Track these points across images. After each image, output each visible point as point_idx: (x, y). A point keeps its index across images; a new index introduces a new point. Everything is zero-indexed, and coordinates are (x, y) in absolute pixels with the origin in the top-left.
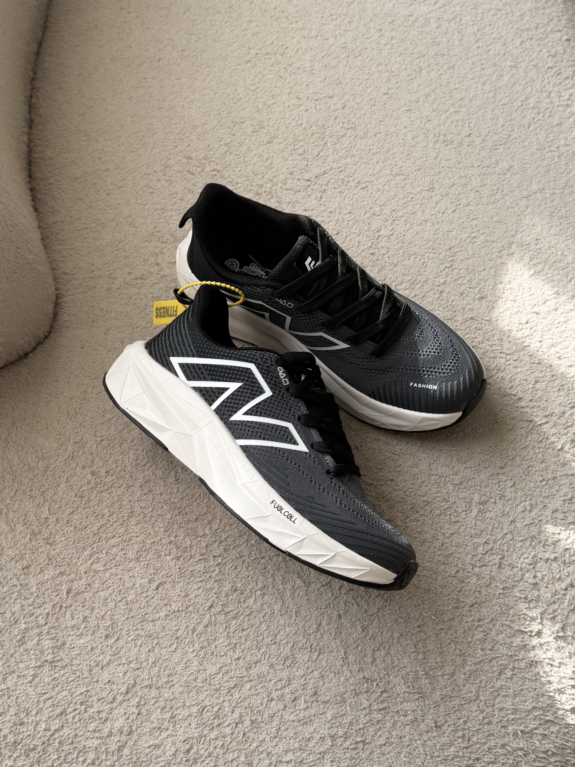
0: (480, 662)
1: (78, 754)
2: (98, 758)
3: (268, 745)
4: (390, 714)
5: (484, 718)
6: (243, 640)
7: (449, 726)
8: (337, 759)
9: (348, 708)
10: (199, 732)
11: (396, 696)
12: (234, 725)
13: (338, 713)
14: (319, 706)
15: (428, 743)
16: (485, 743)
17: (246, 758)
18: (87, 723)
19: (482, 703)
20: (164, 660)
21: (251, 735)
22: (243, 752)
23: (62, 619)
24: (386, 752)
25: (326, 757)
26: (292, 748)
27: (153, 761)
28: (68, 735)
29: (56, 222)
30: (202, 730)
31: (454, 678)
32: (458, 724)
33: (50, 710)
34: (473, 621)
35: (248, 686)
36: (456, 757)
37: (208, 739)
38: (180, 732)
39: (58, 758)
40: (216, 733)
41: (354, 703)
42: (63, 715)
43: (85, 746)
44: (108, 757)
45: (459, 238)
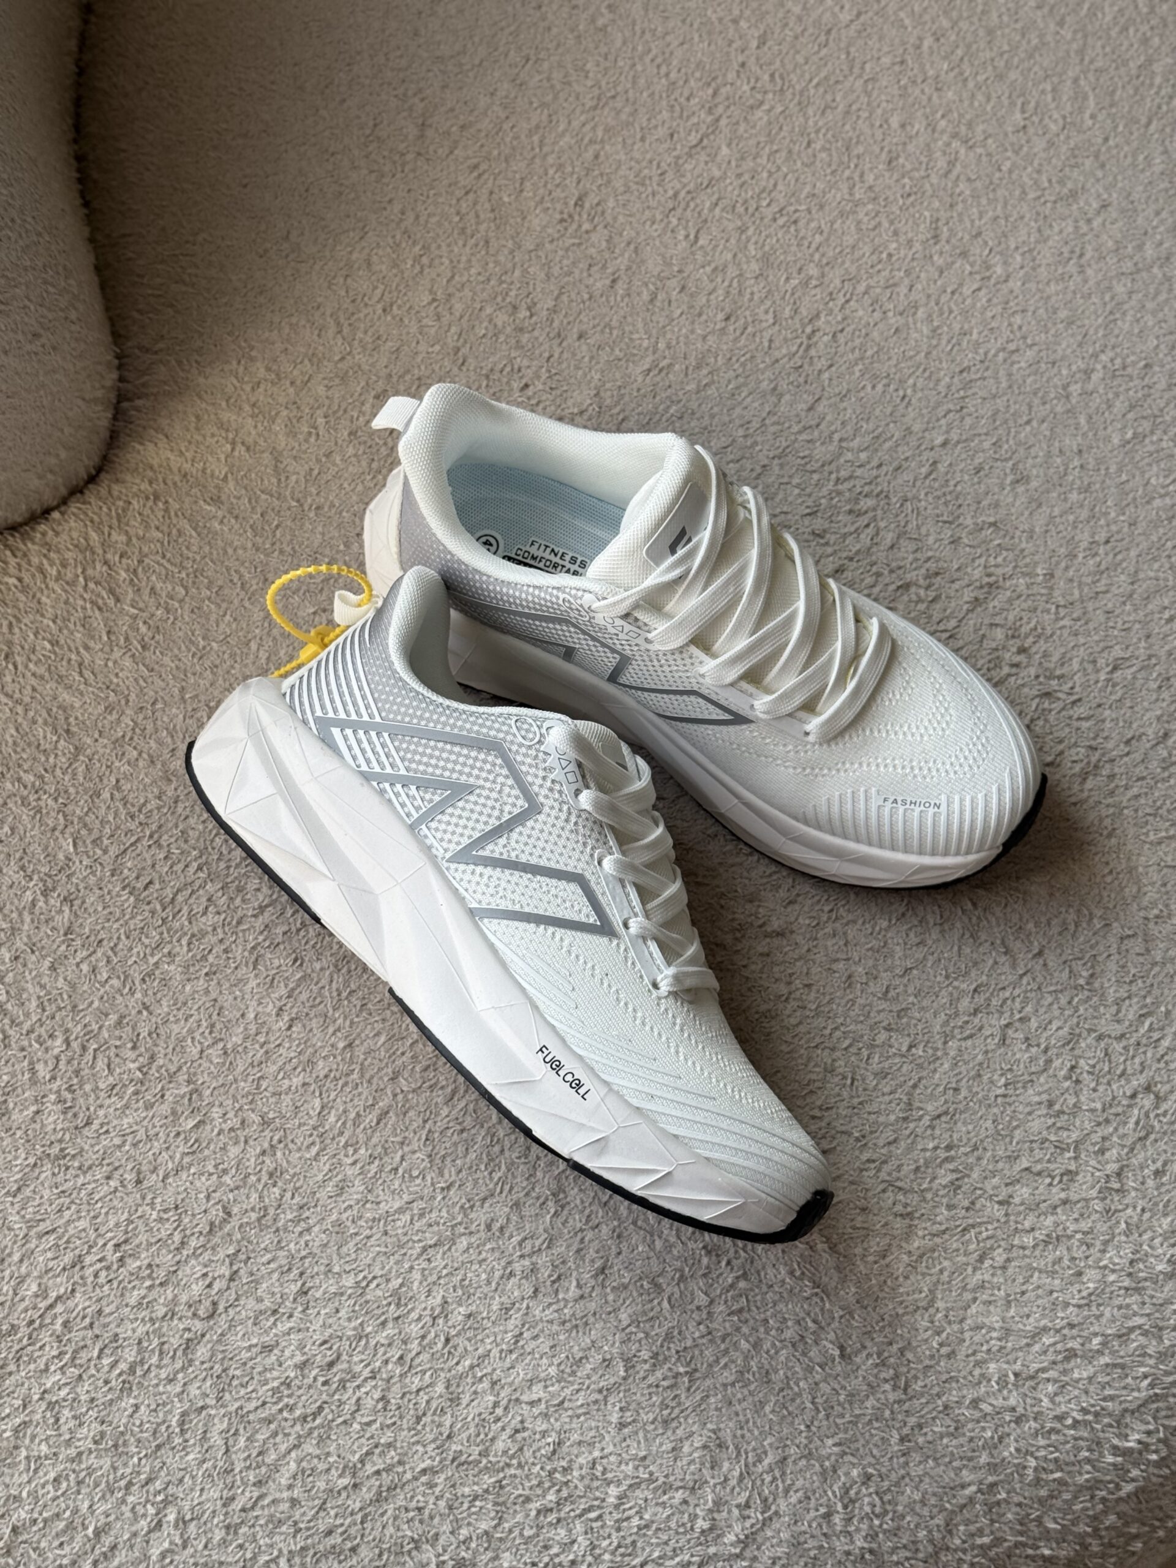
0: (944, 1232)
1: (101, 1350)
2: (142, 1363)
3: (495, 1365)
4: (752, 1322)
5: (941, 1345)
6: (461, 1149)
7: (869, 1356)
8: (633, 1406)
9: (665, 1304)
10: (355, 1329)
11: (764, 1288)
12: (428, 1319)
13: (645, 1313)
14: (606, 1295)
15: (825, 1388)
16: (939, 1396)
17: (447, 1388)
18: (124, 1288)
19: (940, 1315)
20: (295, 1174)
21: (461, 1342)
22: (443, 1375)
23: (87, 1071)
24: (734, 1402)
25: (611, 1400)
26: (543, 1375)
27: (256, 1377)
28: (84, 1309)
29: (130, 235)
30: (361, 1324)
31: (888, 1260)
32: (886, 1354)
33: (49, 1255)
34: (936, 1148)
35: (463, 1242)
36: (877, 1420)
37: (373, 1342)
38: (317, 1325)
39: (61, 1354)
40: (390, 1330)
41: (677, 1295)
42: (78, 1268)
43: (117, 1335)
44: (165, 1362)
45: (981, 351)
